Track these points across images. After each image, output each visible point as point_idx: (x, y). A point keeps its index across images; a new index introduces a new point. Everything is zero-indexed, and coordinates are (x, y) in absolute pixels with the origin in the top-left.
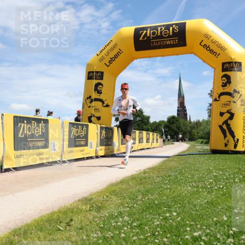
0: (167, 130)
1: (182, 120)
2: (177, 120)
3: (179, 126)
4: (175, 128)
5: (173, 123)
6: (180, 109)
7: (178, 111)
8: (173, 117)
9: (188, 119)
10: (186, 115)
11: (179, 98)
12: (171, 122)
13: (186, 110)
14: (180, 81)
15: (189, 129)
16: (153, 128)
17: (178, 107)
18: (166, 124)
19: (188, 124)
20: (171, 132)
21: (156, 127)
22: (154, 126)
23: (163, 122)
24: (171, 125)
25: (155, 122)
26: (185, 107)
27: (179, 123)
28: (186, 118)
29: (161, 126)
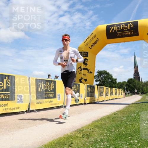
0: (128, 87)
1: (136, 81)
2: (133, 81)
3: (135, 85)
4: (132, 86)
5: (131, 83)
6: (135, 74)
7: (134, 75)
8: (131, 79)
9: (141, 80)
10: (139, 78)
11: (134, 67)
12: (130, 82)
13: (139, 75)
14: (135, 57)
17: (134, 73)
18: (127, 83)
19: (141, 83)
20: (130, 88)
21: (121, 85)
22: (120, 85)
23: (125, 82)
24: (130, 84)
25: (120, 82)
26: (139, 73)
27: (135, 83)
28: (140, 80)
29: (124, 84)
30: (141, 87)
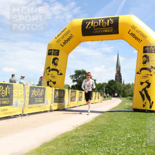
0: (108, 89)
1: (118, 83)
2: (115, 83)
3: (116, 87)
4: (113, 88)
5: (112, 85)
6: (117, 75)
7: (116, 76)
8: (112, 81)
9: (123, 82)
10: (121, 79)
11: (117, 67)
12: (111, 84)
13: (121, 76)
14: (118, 56)
15: (123, 89)
16: (98, 88)
17: (116, 74)
18: (108, 85)
19: (122, 85)
20: (110, 90)
21: (101, 87)
22: (99, 86)
23: (105, 83)
24: (111, 86)
25: (100, 83)
26: (121, 74)
27: (116, 85)
28: (121, 82)
29: (104, 86)
30: (122, 90)
